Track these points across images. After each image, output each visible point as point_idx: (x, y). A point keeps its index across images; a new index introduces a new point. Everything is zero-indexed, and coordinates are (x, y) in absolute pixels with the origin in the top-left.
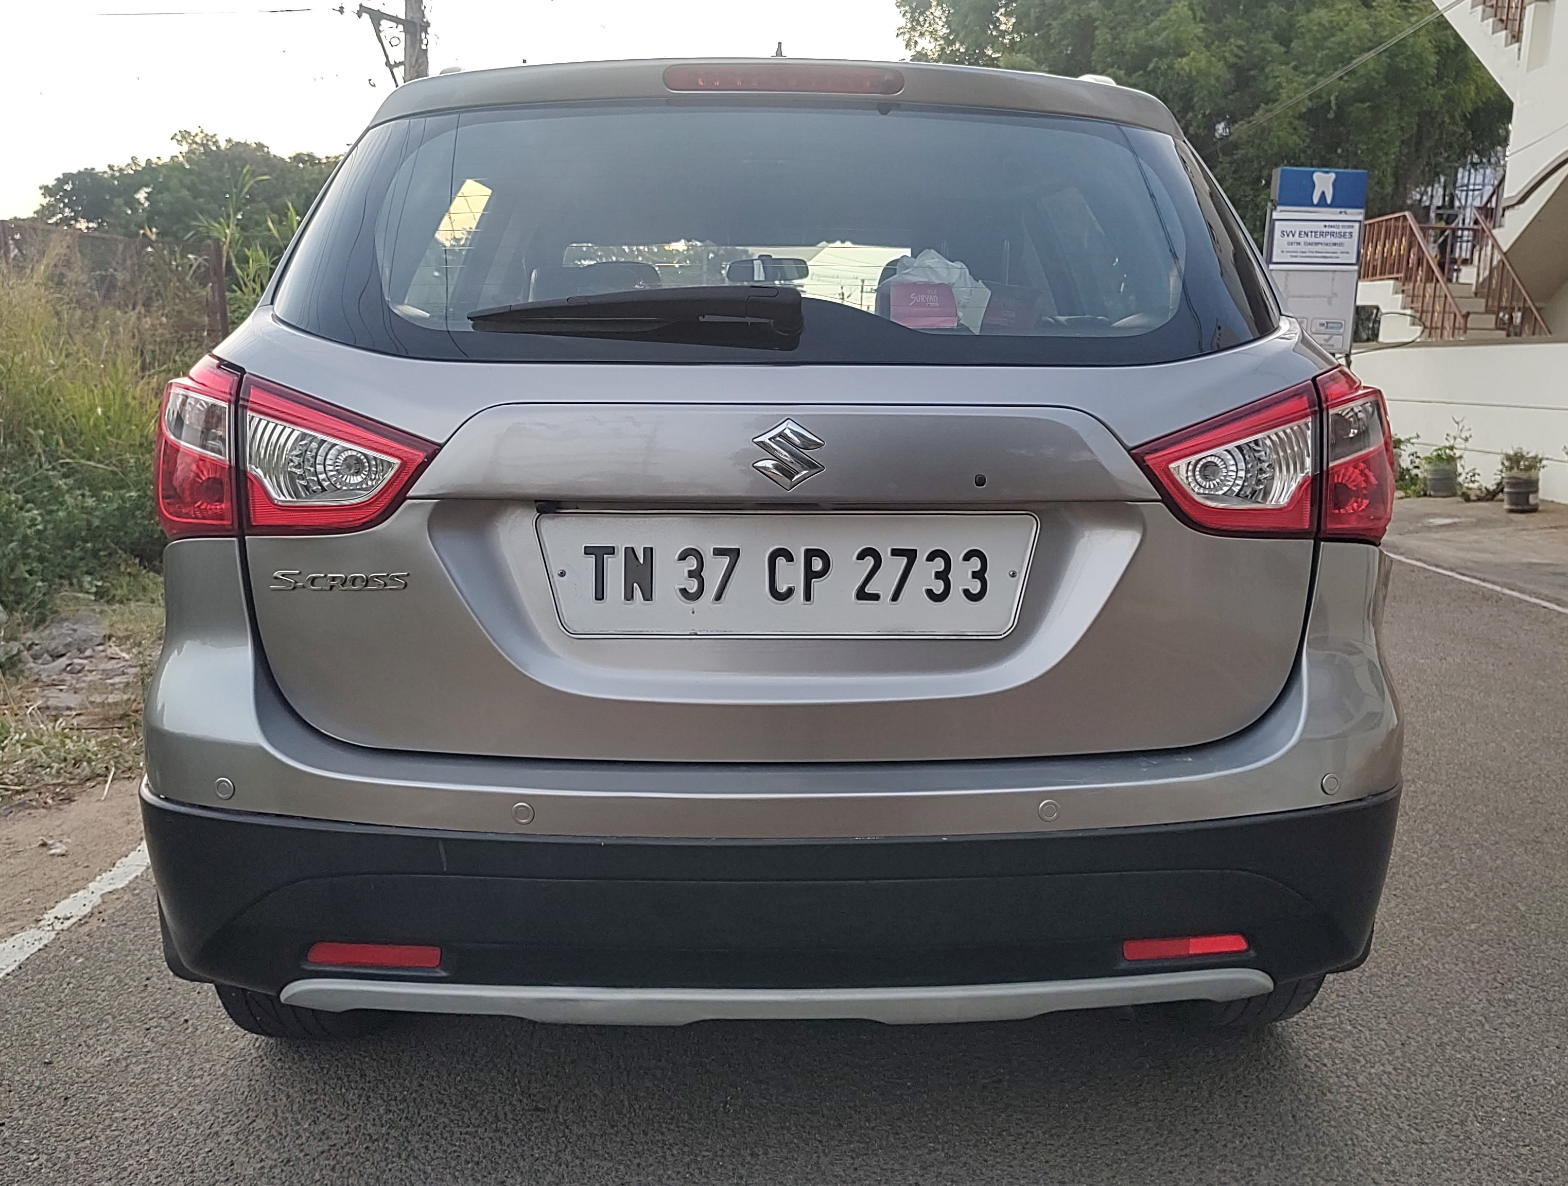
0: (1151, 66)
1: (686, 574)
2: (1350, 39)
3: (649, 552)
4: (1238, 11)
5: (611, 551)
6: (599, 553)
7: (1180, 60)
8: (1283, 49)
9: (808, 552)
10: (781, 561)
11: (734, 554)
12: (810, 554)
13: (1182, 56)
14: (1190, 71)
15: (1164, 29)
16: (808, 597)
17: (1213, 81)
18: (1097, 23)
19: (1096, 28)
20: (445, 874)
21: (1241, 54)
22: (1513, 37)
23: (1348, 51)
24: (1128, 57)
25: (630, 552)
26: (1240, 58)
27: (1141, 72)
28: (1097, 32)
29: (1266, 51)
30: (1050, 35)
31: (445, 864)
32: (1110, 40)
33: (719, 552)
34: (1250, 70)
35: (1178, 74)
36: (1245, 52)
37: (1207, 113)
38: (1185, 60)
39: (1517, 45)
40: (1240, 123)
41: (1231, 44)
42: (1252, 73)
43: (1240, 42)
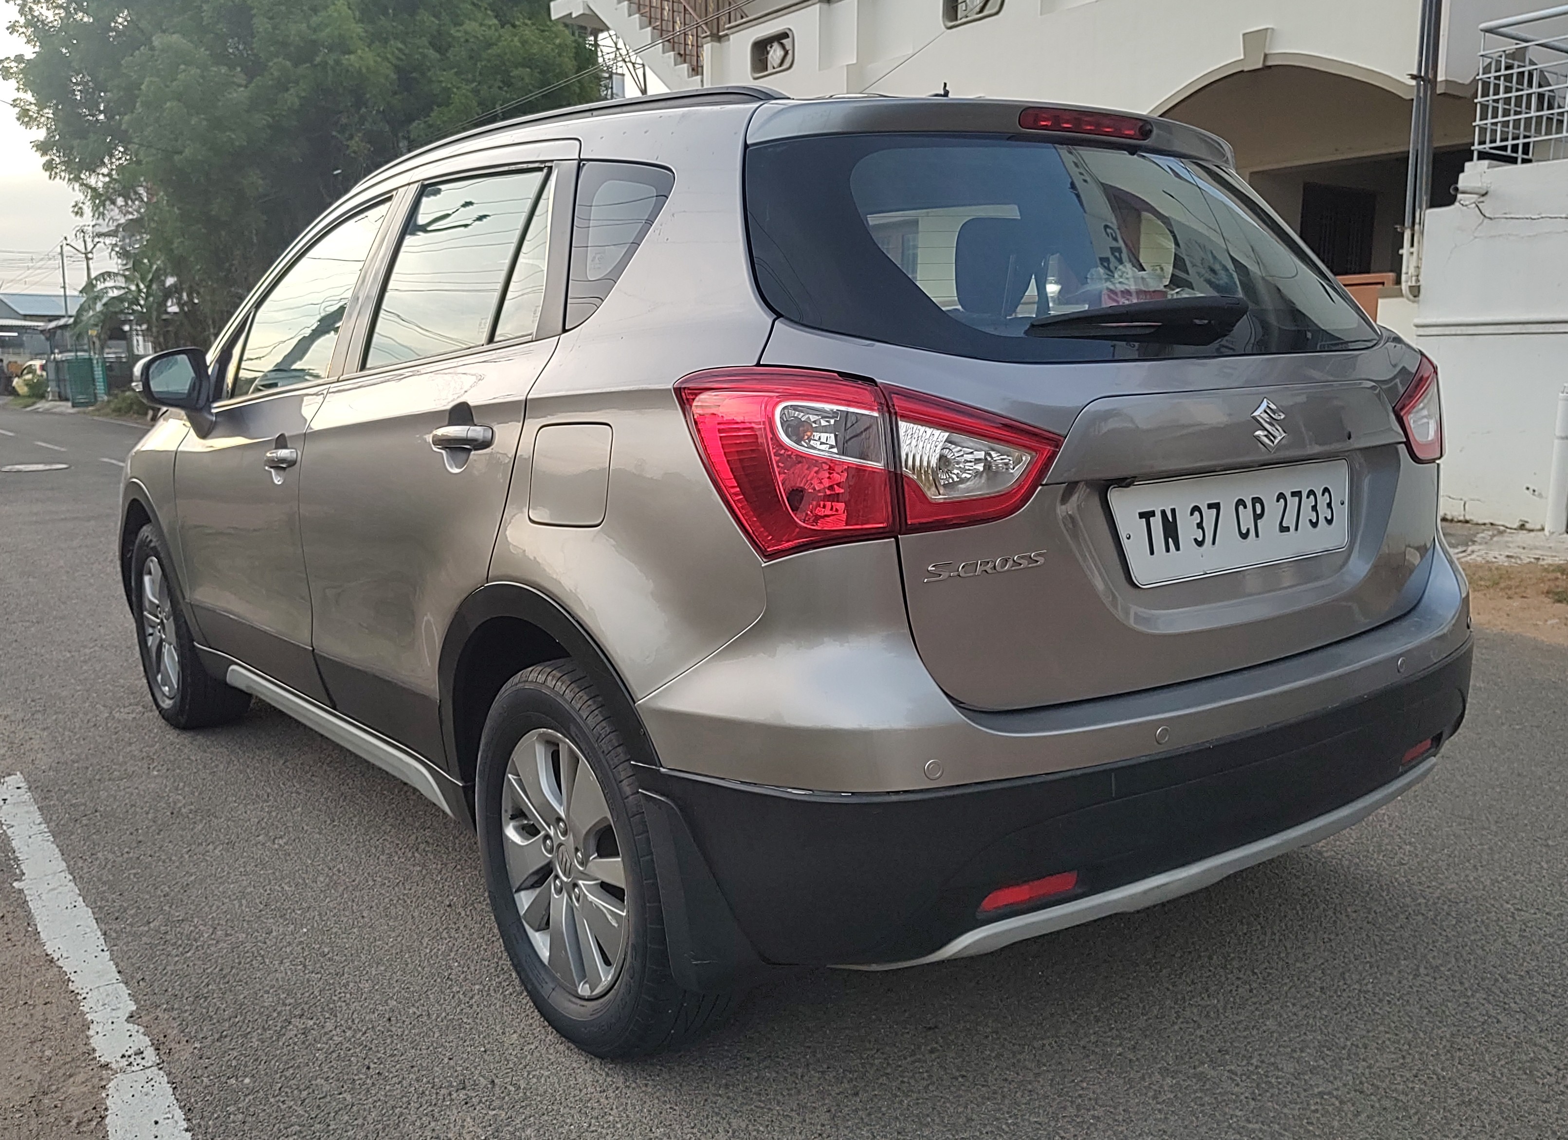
0: (318, 59)
1: (1195, 526)
2: (506, 54)
3: (1173, 511)
4: (388, 14)
5: (1153, 514)
6: (1147, 516)
7: (347, 57)
8: (438, 56)
9: (1253, 499)
10: (1241, 508)
11: (1216, 506)
12: (1256, 500)
13: (350, 52)
14: (360, 68)
15: (327, 26)
16: (1257, 535)
17: (383, 80)
18: (254, 11)
19: (254, 15)
20: (1114, 799)
21: (403, 57)
22: (693, 70)
23: (504, 64)
24: (292, 48)
25: (1163, 513)
26: (401, 60)
27: (308, 65)
28: (255, 20)
29: (424, 56)
30: (202, 18)
31: (1114, 792)
32: (270, 30)
33: (1210, 506)
34: (412, 73)
35: (348, 71)
36: (405, 55)
37: (381, 109)
38: (352, 57)
39: (699, 77)
40: (417, 122)
41: (391, 46)
42: (414, 75)
43: (400, 45)
